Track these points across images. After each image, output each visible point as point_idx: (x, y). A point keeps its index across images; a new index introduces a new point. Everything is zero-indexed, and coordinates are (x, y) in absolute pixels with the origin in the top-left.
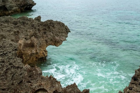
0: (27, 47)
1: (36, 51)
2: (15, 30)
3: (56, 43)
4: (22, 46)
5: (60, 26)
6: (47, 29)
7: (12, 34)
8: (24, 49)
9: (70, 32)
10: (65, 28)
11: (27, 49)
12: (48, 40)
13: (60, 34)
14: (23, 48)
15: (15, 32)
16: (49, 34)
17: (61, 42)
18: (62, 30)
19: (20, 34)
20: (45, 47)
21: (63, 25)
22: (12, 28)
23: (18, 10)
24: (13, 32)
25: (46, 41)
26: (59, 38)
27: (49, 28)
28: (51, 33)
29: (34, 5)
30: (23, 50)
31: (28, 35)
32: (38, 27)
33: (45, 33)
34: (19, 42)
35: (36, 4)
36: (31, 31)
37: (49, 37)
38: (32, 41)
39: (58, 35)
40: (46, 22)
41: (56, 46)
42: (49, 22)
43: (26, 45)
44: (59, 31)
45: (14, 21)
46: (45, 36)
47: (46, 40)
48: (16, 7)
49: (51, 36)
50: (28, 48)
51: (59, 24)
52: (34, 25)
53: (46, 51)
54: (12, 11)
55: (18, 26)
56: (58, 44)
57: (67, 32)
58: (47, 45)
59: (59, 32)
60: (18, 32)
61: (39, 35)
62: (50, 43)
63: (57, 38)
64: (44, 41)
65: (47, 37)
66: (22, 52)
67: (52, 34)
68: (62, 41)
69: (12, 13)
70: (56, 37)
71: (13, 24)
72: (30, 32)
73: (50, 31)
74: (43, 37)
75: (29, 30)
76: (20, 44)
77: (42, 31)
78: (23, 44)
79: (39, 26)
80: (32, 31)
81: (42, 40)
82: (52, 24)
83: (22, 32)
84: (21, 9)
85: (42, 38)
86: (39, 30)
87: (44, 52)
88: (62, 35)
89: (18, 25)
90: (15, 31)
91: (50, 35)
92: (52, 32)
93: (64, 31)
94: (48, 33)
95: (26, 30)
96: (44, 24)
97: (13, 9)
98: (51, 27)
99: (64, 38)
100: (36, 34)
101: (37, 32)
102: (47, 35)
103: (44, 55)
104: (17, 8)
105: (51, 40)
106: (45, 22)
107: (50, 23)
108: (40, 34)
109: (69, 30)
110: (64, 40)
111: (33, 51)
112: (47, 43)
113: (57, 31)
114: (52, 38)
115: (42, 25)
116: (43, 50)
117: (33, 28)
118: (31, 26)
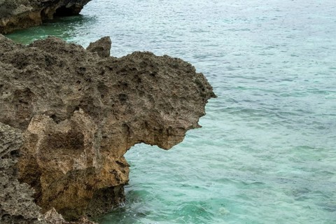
0: (56, 147)
1: (90, 161)
2: (19, 85)
3: (163, 136)
4: (39, 143)
5: (179, 73)
6: (132, 85)
7: (6, 100)
8: (47, 156)
9: (213, 95)
10: (197, 82)
11: (56, 155)
12: (134, 124)
13: (179, 104)
14: (43, 149)
15: (17, 93)
16: (138, 101)
17: (180, 132)
18: (186, 89)
19: (33, 98)
20: (122, 148)
21: (189, 70)
22: (7, 78)
23: (31, 16)
24: (10, 94)
25: (127, 127)
26: (174, 118)
27: (139, 81)
28: (145, 100)
30: (44, 159)
31: (61, 105)
32: (100, 78)
33: (123, 98)
34: (30, 128)
36: (75, 89)
37: (137, 115)
38: (74, 124)
39: (168, 109)
40: (128, 58)
41: (160, 146)
42: (140, 61)
43: (54, 142)
44: (175, 91)
45: (17, 55)
46: (123, 108)
47: (125, 125)
48: (26, 5)
49: (145, 109)
50: (61, 151)
51: (176, 67)
52: (84, 69)
53: (123, 165)
54: (13, 20)
55: (30, 72)
56: (170, 140)
57: (202, 95)
58: (129, 143)
59: (174, 97)
60: (28, 92)
61: (102, 105)
62: (140, 133)
63: (166, 118)
64: (120, 129)
65: (131, 112)
66: (38, 166)
67: (148, 104)
68: (184, 129)
69: (11, 25)
70: (162, 113)
71: (12, 62)
72: (70, 92)
73: (142, 94)
74: (115, 113)
75: (65, 87)
76: (34, 137)
77: (113, 92)
78: (41, 137)
79: (103, 73)
80: (76, 92)
81: (113, 122)
82: (148, 68)
83: (43, 95)
84: (42, 13)
85: (110, 116)
86: (101, 87)
87: (116, 167)
88: (183, 108)
89: (29, 67)
90: (20, 87)
91: (141, 105)
92: (150, 97)
93: (191, 92)
94: (134, 99)
95: (58, 87)
96: (121, 67)
97: (16, 12)
98: (144, 77)
99: (192, 118)
100: (91, 100)
101: (96, 94)
102: (130, 105)
103: (118, 180)
104: (31, 8)
105: (146, 125)
106: (123, 59)
107: (144, 64)
108: (105, 103)
109: (210, 88)
110: (192, 127)
111: (78, 161)
112: (129, 135)
113: (165, 91)
114: (148, 118)
115: (115, 71)
116: (112, 159)
117: (82, 80)
118: (73, 71)
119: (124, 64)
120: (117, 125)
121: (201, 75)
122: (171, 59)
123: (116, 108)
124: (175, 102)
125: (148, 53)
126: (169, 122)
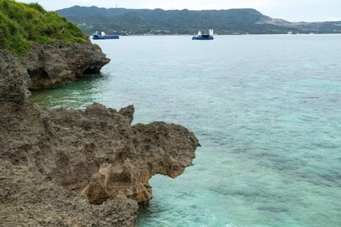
0: (114, 181)
1: (135, 190)
2: (87, 141)
3: (171, 170)
4: (106, 180)
5: (180, 134)
6: (153, 140)
7: (81, 151)
8: (110, 187)
9: (199, 145)
10: (191, 139)
11: (115, 186)
12: (154, 163)
13: (181, 152)
14: (108, 183)
15: (86, 146)
16: (157, 150)
17: (181, 168)
18: (185, 143)
19: (96, 149)
20: (147, 177)
21: (186, 132)
22: (80, 137)
24: (82, 147)
26: (178, 160)
27: (157, 138)
28: (161, 149)
29: (105, 64)
30: (108, 189)
31: (112, 153)
32: (134, 136)
33: (147, 148)
34: (100, 171)
35: (110, 60)
36: (119, 142)
37: (156, 158)
39: (175, 155)
40: (151, 125)
41: (170, 176)
42: (158, 127)
43: (114, 178)
44: (178, 145)
45: (84, 122)
46: (148, 154)
47: (149, 164)
48: (67, 70)
49: (161, 155)
50: (117, 183)
51: (178, 130)
52: (124, 131)
53: (148, 187)
54: (59, 80)
55: (93, 134)
56: (176, 172)
57: (194, 146)
58: (152, 174)
59: (178, 148)
60: (92, 145)
61: (135, 152)
62: (158, 169)
63: (173, 160)
64: (146, 166)
65: (152, 156)
66: (106, 193)
67: (162, 152)
68: (184, 167)
70: (171, 157)
71: (81, 126)
72: (117, 144)
73: (159, 145)
74: (143, 156)
75: (114, 142)
76: (103, 177)
77: (141, 144)
78: (107, 176)
79: (135, 133)
80: (119, 145)
81: (142, 162)
82: (163, 131)
83: (101, 147)
85: (140, 158)
86: (135, 141)
87: (144, 189)
88: (183, 154)
89: (93, 130)
90: (88, 143)
91: (158, 153)
92: (164, 148)
93: (188, 145)
94: (154, 149)
95: (110, 142)
96: (146, 130)
97: (61, 75)
98: (160, 136)
99: (188, 160)
100: (129, 149)
101: (132, 145)
102: (151, 152)
103: (147, 197)
104: (70, 72)
105: (161, 163)
106: (148, 126)
107: (160, 129)
108: (137, 151)
109: (197, 141)
110: (188, 166)
111: (129, 190)
112: (151, 169)
113: (173, 144)
114: (162, 160)
115: (142, 132)
116: (143, 185)
117: (123, 137)
118: (118, 132)
119: (149, 128)
120: (144, 163)
121: (192, 133)
122: (176, 126)
123: (143, 154)
124: (178, 151)
125: (162, 122)
126: (176, 163)
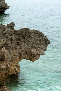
1: (7, 65)
3: (32, 57)
5: (38, 36)
6: (22, 39)
9: (50, 43)
10: (44, 39)
12: (22, 53)
13: (38, 46)
16: (24, 45)
17: (38, 56)
18: (40, 41)
20: (18, 61)
21: (42, 34)
26: (36, 51)
27: (24, 38)
28: (26, 45)
29: (7, 9)
32: (11, 37)
33: (18, 44)
35: (9, 7)
36: (2, 40)
37: (23, 50)
38: (2, 53)
39: (34, 48)
40: (21, 30)
41: (31, 60)
42: (25, 31)
44: (36, 42)
46: (18, 47)
47: (19, 53)
49: (26, 47)
51: (37, 33)
52: (5, 33)
56: (35, 58)
57: (46, 43)
58: (20, 59)
59: (36, 44)
61: (11, 46)
62: (24, 56)
63: (33, 51)
64: (17, 54)
65: (21, 48)
67: (27, 46)
68: (39, 55)
70: (32, 49)
73: (25, 42)
74: (16, 49)
77: (15, 42)
79: (12, 35)
81: (15, 52)
82: (27, 34)
85: (14, 50)
86: (11, 40)
87: (16, 67)
88: (39, 48)
91: (25, 46)
92: (28, 43)
93: (42, 42)
94: (22, 44)
96: (18, 33)
98: (26, 37)
99: (42, 51)
100: (7, 44)
101: (9, 42)
102: (21, 46)
103: (16, 72)
105: (26, 53)
106: (19, 31)
107: (26, 32)
108: (12, 45)
109: (49, 41)
110: (42, 54)
111: (3, 65)
112: (20, 56)
113: (33, 42)
114: (27, 51)
115: (16, 34)
116: (14, 65)
117: (5, 37)
118: (2, 34)
119: (19, 32)
120: (16, 53)
121: (46, 36)
122: (35, 31)
123: (16, 47)
124: (36, 45)
125: (27, 29)
